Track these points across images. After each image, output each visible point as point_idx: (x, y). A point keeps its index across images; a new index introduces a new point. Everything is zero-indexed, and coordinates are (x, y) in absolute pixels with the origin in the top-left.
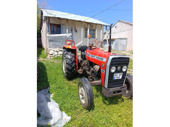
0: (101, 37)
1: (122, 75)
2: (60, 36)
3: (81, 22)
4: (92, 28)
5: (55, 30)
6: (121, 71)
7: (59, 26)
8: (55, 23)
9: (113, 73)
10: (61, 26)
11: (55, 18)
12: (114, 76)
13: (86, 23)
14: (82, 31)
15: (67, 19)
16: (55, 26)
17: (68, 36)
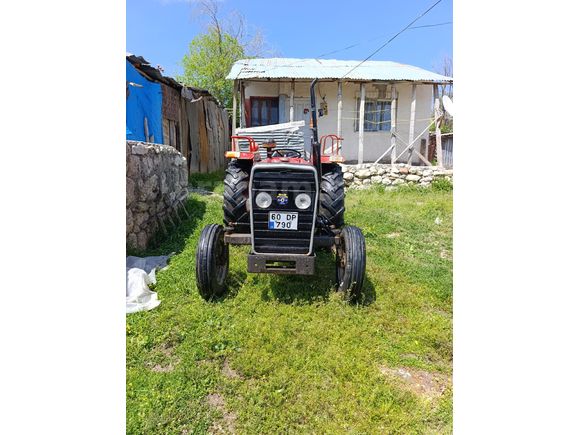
0: (412, 123)
1: (296, 220)
2: (269, 132)
3: (336, 83)
4: (384, 97)
5: (264, 116)
6: (290, 206)
7: (274, 102)
8: (263, 95)
9: (267, 211)
10: (281, 102)
11: (256, 80)
12: (271, 220)
13: (356, 81)
14: (339, 111)
15: (293, 79)
16: (264, 103)
17: (292, 130)
